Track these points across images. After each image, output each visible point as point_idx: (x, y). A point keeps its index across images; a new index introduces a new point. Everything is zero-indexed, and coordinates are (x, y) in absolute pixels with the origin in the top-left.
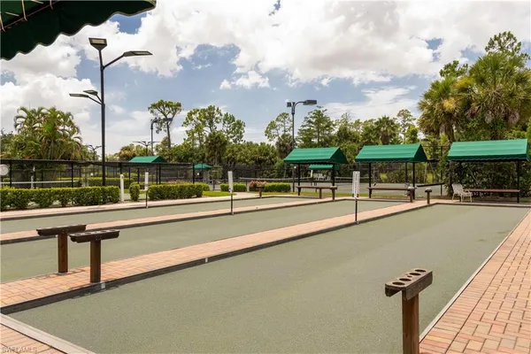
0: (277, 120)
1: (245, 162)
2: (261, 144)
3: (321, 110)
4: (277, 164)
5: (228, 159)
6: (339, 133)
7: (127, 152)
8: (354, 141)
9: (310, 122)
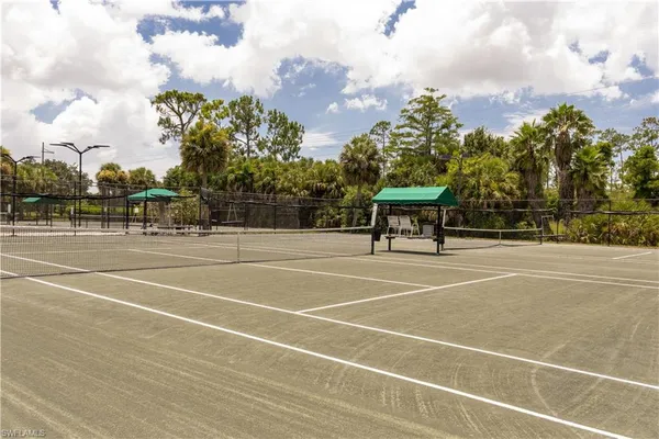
0: (372, 132)
1: (291, 193)
2: (327, 162)
3: (435, 95)
4: (348, 197)
5: (264, 185)
6: (469, 140)
7: (108, 173)
8: (499, 155)
9: (411, 118)
